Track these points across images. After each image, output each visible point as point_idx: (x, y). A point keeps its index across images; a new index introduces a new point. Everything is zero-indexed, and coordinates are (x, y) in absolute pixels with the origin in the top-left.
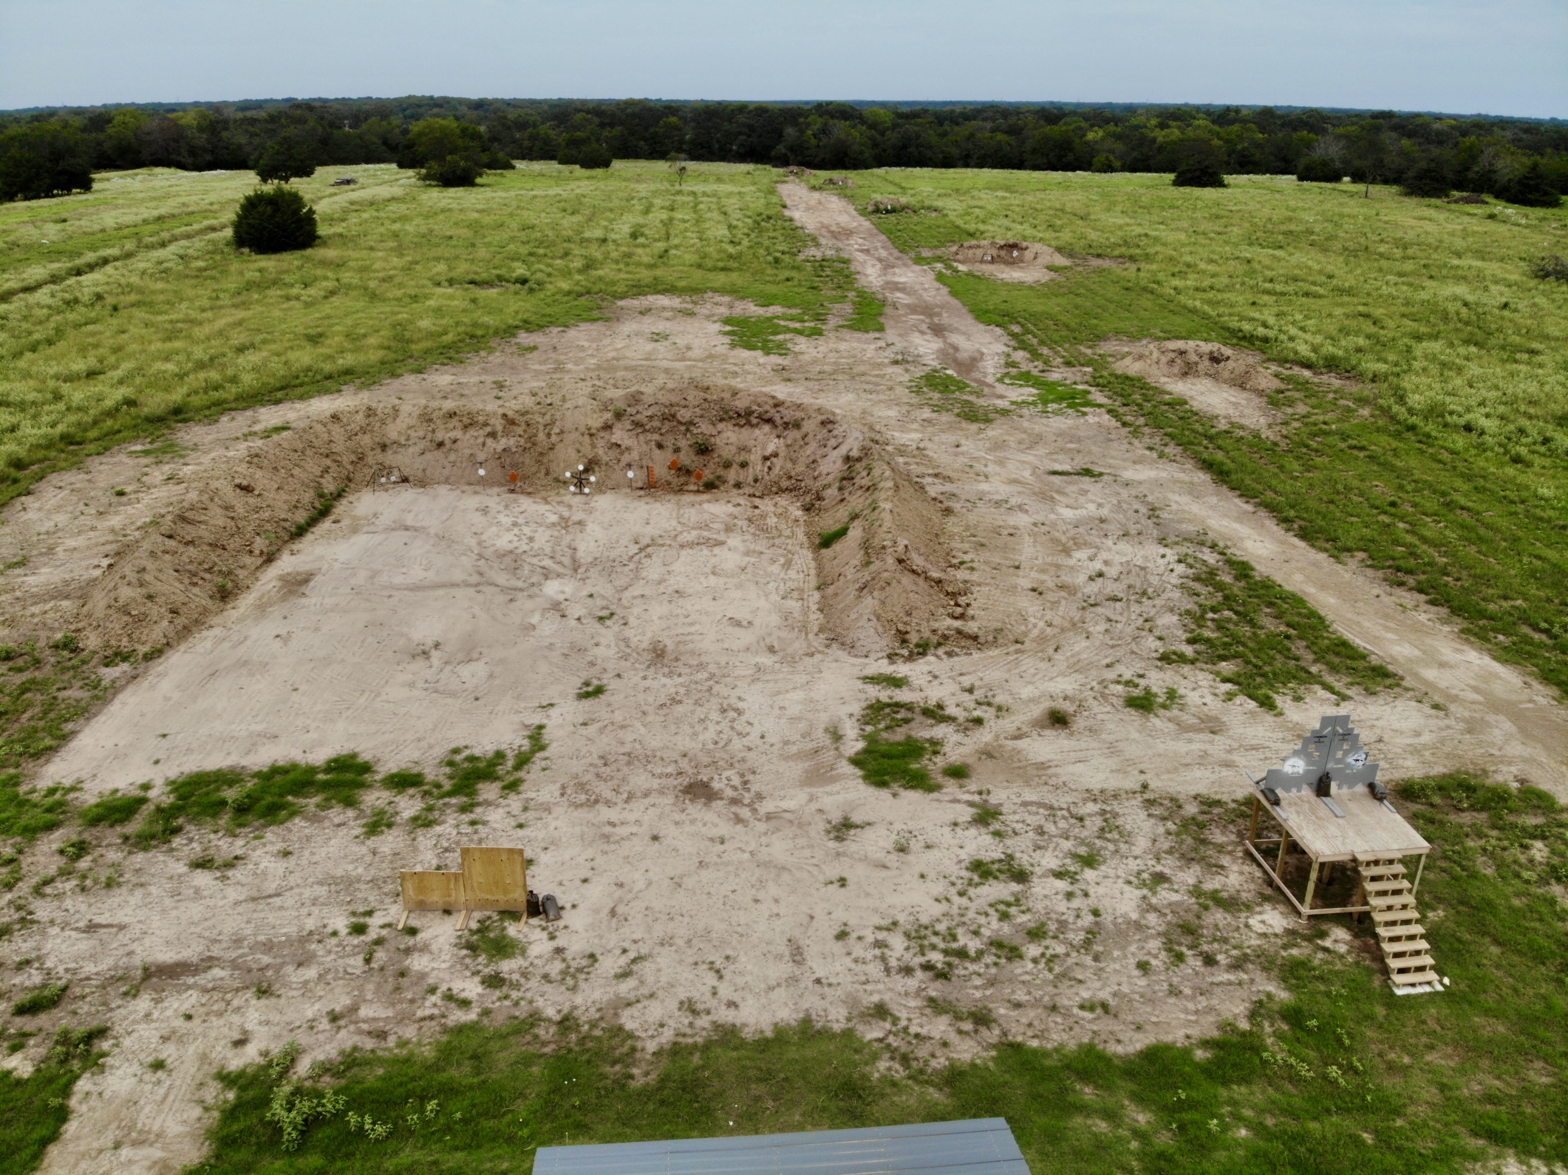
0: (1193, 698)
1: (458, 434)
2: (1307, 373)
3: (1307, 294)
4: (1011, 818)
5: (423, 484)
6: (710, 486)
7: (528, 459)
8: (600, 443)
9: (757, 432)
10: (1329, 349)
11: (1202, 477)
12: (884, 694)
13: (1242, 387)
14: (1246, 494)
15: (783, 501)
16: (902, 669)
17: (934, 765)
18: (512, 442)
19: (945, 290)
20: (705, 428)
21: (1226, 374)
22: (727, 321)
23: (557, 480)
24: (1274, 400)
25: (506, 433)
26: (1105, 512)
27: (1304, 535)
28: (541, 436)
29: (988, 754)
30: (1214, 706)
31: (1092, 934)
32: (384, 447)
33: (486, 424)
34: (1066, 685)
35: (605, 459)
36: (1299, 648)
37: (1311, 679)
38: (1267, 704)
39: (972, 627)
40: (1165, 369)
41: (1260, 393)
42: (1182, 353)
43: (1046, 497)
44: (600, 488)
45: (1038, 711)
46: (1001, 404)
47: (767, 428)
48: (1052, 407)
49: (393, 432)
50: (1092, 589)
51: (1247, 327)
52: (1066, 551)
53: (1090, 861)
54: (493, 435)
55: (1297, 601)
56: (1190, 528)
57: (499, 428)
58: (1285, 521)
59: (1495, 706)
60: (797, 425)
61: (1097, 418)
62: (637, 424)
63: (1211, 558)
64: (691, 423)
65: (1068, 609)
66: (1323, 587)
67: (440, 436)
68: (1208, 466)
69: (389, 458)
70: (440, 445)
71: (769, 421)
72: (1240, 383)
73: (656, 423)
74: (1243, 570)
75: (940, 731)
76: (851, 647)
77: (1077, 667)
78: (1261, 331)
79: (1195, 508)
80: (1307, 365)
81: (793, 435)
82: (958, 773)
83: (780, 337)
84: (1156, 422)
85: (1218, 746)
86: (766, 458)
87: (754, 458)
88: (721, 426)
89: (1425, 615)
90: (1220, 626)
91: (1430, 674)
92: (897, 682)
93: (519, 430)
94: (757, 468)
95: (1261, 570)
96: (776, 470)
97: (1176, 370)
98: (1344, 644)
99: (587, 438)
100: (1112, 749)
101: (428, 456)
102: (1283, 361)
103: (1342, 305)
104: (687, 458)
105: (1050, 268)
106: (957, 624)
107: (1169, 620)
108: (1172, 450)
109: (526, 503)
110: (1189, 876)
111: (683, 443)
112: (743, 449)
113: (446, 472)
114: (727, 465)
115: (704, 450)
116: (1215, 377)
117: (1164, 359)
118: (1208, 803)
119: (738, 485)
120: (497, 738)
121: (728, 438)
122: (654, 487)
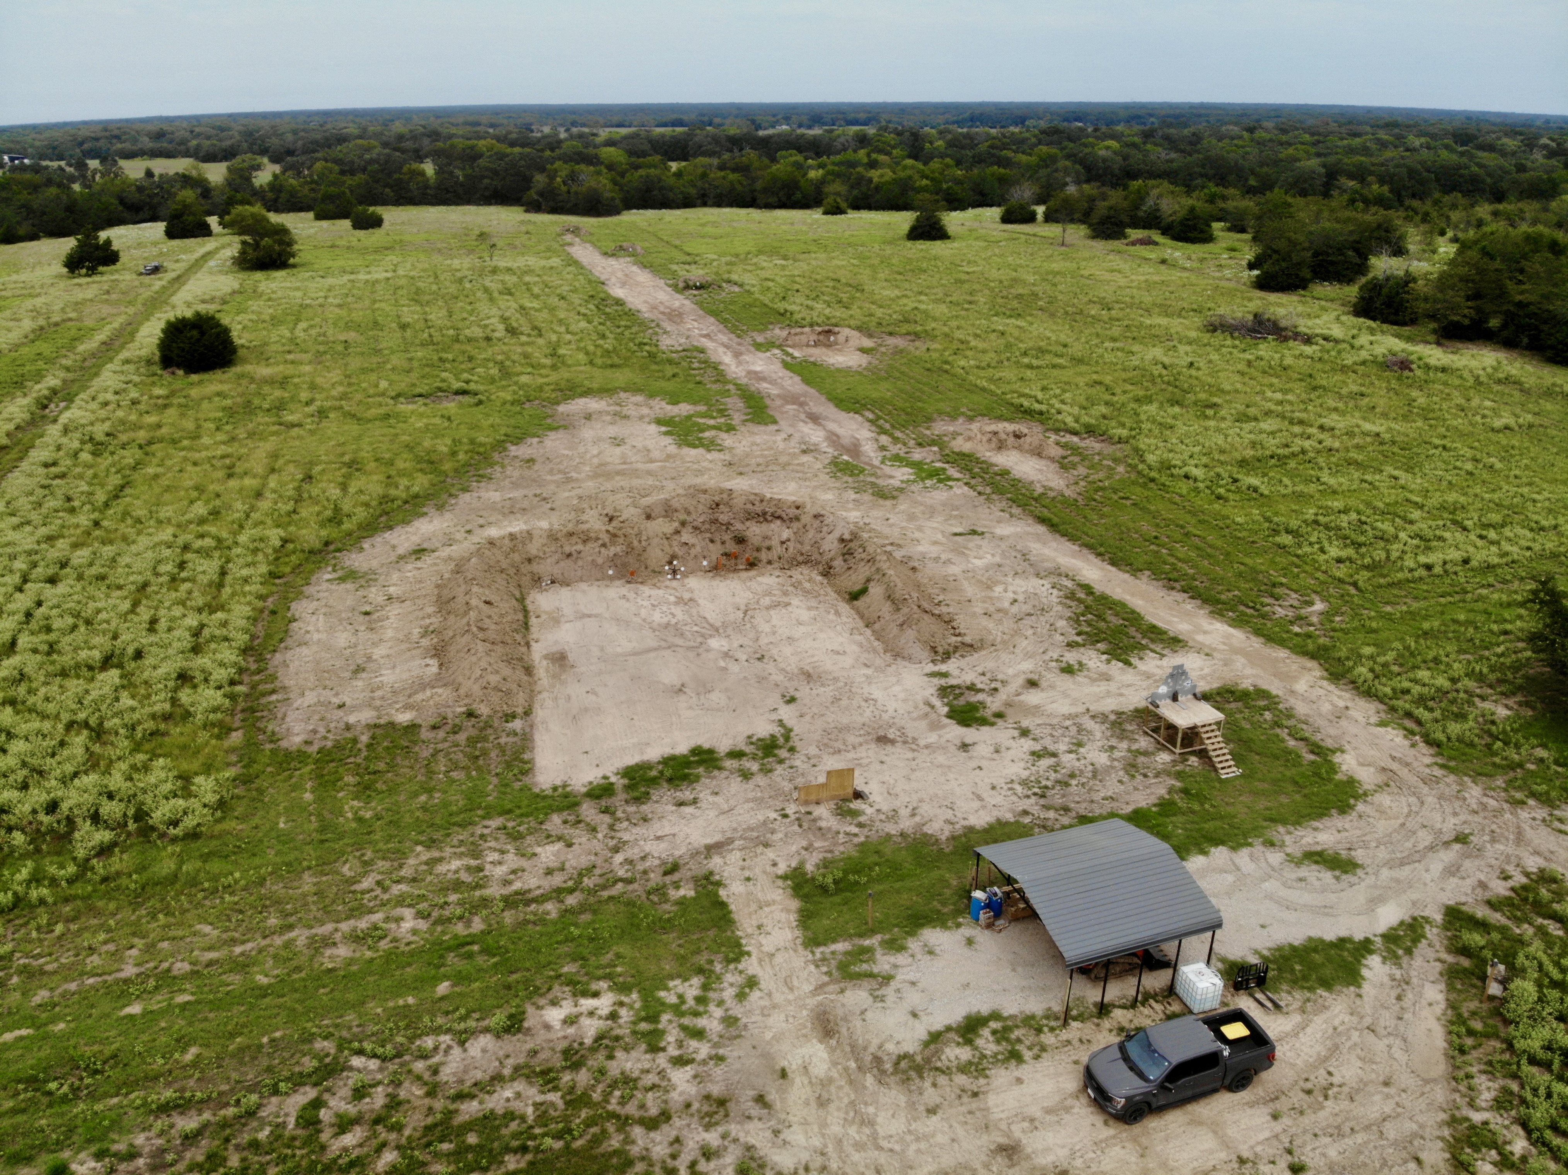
0: (1091, 664)
1: (580, 547)
2: (1075, 439)
3: (1054, 366)
4: (1037, 732)
5: (566, 583)
6: (752, 565)
7: (631, 559)
8: (675, 543)
9: (772, 526)
10: (1085, 419)
11: (1041, 529)
12: (943, 682)
13: (1039, 455)
14: (1073, 539)
15: (805, 570)
16: (943, 668)
17: (988, 713)
18: (618, 549)
19: (797, 379)
20: (738, 526)
21: (1026, 447)
22: (659, 422)
23: (654, 571)
24: (1064, 465)
25: (613, 544)
26: (998, 559)
27: (1113, 563)
28: (636, 543)
29: (1009, 705)
30: (1103, 667)
31: (1095, 773)
32: (529, 561)
33: (597, 539)
34: (1027, 666)
35: (680, 553)
36: (1132, 631)
37: (1144, 648)
38: (1128, 663)
39: (968, 639)
40: (986, 446)
41: (1052, 459)
42: (996, 433)
43: (960, 552)
44: (685, 575)
45: (1021, 680)
46: (896, 483)
47: (778, 522)
48: (928, 483)
49: (533, 549)
50: (1015, 609)
51: (1026, 403)
52: (989, 588)
53: (1080, 744)
54: (604, 545)
55: (1123, 605)
56: (1047, 565)
57: (607, 540)
58: (1099, 555)
59: (1236, 651)
60: (797, 519)
61: (960, 490)
62: (696, 528)
63: (1069, 584)
64: (729, 524)
65: (1008, 624)
66: (1133, 595)
67: (567, 549)
68: (1042, 520)
69: (535, 567)
70: (569, 555)
71: (779, 517)
72: (1038, 453)
73: (707, 526)
74: (1088, 589)
75: (980, 697)
76: (910, 659)
77: (1028, 656)
78: (1037, 406)
79: (1047, 552)
80: (1075, 433)
81: (795, 525)
82: (999, 715)
83: (707, 434)
84: (999, 490)
85: (1113, 686)
86: (783, 543)
87: (775, 542)
88: (748, 523)
89: (1190, 606)
90: (1089, 623)
91: (1200, 638)
92: (945, 675)
93: (621, 540)
94: (778, 550)
95: (1098, 588)
96: (791, 550)
97: (993, 446)
98: (1154, 627)
99: (665, 542)
100: (1065, 694)
101: (562, 564)
102: (1057, 431)
103: (1081, 374)
104: (731, 547)
105: (863, 350)
106: (959, 639)
107: (1061, 624)
108: (1016, 510)
109: (646, 590)
110: (1124, 745)
111: (727, 537)
112: (766, 538)
113: (579, 573)
114: (758, 550)
115: (740, 540)
116: (1019, 448)
117: (985, 439)
118: (1119, 714)
119: (770, 562)
120: (764, 729)
121: (754, 531)
122: (716, 569)
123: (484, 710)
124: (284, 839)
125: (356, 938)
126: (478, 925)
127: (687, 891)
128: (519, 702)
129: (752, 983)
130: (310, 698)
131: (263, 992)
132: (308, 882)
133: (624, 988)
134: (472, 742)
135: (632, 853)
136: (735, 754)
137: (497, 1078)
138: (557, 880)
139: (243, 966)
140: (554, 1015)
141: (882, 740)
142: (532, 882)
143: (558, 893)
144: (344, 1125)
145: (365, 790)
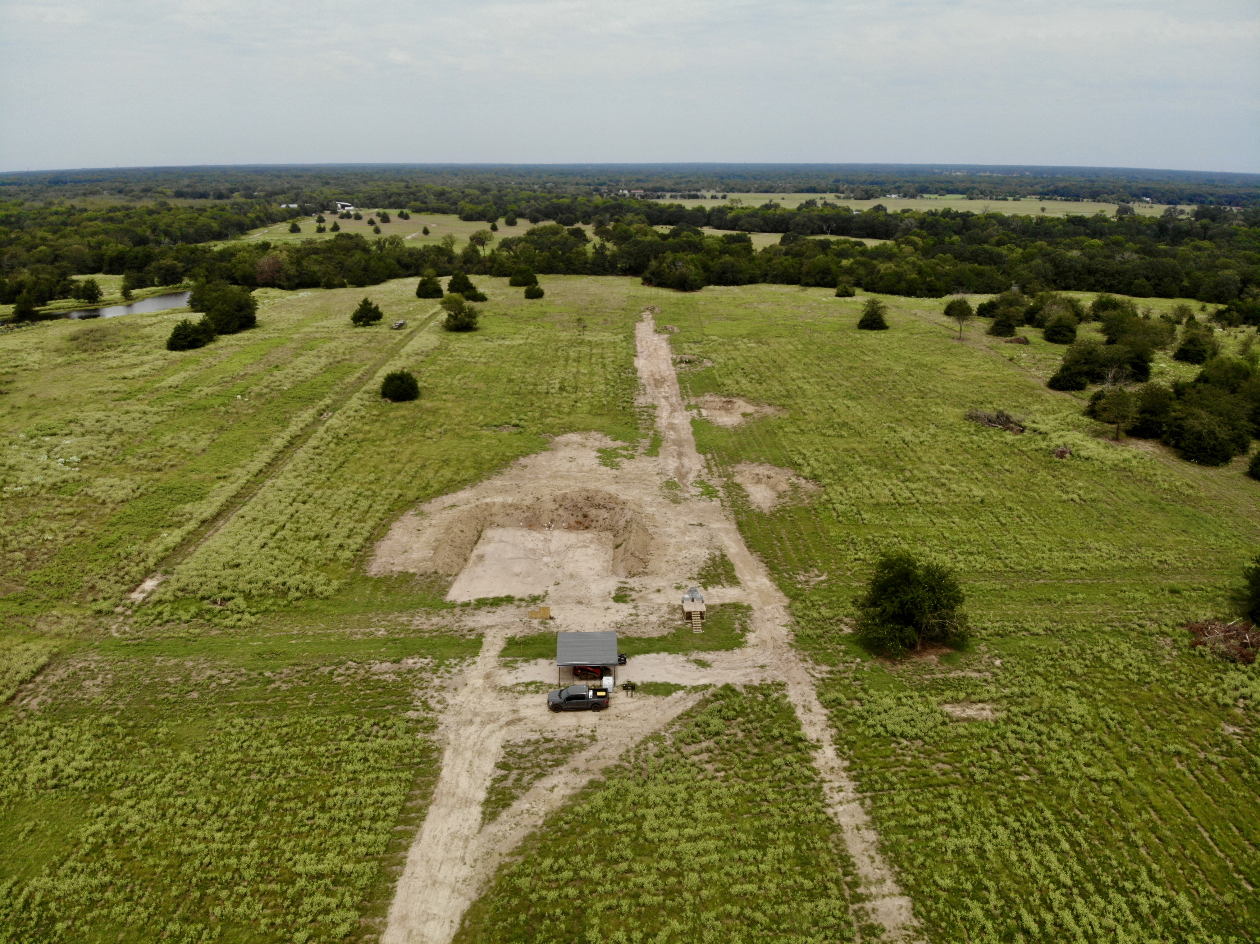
0: (691, 586)
1: (513, 511)
4: (641, 607)
5: (504, 527)
6: (587, 528)
7: (534, 519)
9: (601, 511)
12: (622, 585)
13: (774, 489)
15: (608, 533)
16: (627, 580)
17: (629, 598)
18: (529, 514)
19: (691, 430)
20: (586, 509)
21: (771, 483)
22: (599, 451)
23: (542, 526)
24: (780, 495)
25: (527, 511)
26: (698, 538)
28: (538, 512)
29: (640, 597)
30: (694, 588)
31: (646, 623)
32: (491, 515)
33: (521, 508)
34: (663, 584)
35: (556, 519)
36: (723, 576)
37: (720, 583)
38: (706, 588)
39: (647, 570)
40: (751, 480)
41: (777, 492)
42: (757, 475)
44: (554, 529)
45: (655, 589)
46: (687, 495)
47: (604, 509)
48: (703, 497)
49: (494, 510)
50: (682, 561)
51: (796, 458)
52: (680, 550)
53: (652, 614)
54: (523, 512)
55: (732, 565)
56: (719, 543)
57: (525, 509)
60: (613, 508)
61: (715, 503)
62: (566, 508)
63: (718, 553)
64: (582, 507)
65: (672, 566)
67: (508, 512)
69: (492, 518)
70: (508, 514)
71: (606, 507)
72: (774, 487)
73: (571, 508)
74: (723, 556)
75: (633, 592)
76: (617, 575)
77: (668, 580)
78: (800, 460)
79: (724, 537)
81: (612, 512)
82: (632, 600)
83: (618, 459)
84: (734, 505)
86: (604, 519)
87: (600, 519)
88: (591, 508)
90: (707, 570)
92: (625, 583)
93: (531, 510)
94: (600, 522)
95: (729, 556)
96: (606, 523)
97: (755, 481)
98: (735, 575)
99: (551, 512)
100: (667, 596)
101: (504, 518)
104: (580, 518)
105: (743, 415)
106: (644, 569)
107: (695, 569)
108: (731, 516)
109: (534, 533)
111: (580, 514)
112: (597, 516)
113: (510, 523)
114: (592, 521)
115: (585, 516)
116: (767, 484)
119: (595, 528)
120: (538, 592)
121: (593, 512)
122: (569, 528)
123: (441, 572)
124: (356, 604)
125: (365, 634)
126: (402, 635)
127: (473, 637)
128: (456, 570)
129: (474, 663)
130: (384, 560)
131: (331, 643)
132: (357, 617)
133: (434, 657)
134: (431, 582)
135: (462, 624)
136: (521, 600)
137: (386, 673)
138: (434, 628)
139: (328, 636)
140: (411, 661)
141: (580, 603)
142: (425, 627)
143: (431, 631)
144: (340, 675)
145: (387, 593)
